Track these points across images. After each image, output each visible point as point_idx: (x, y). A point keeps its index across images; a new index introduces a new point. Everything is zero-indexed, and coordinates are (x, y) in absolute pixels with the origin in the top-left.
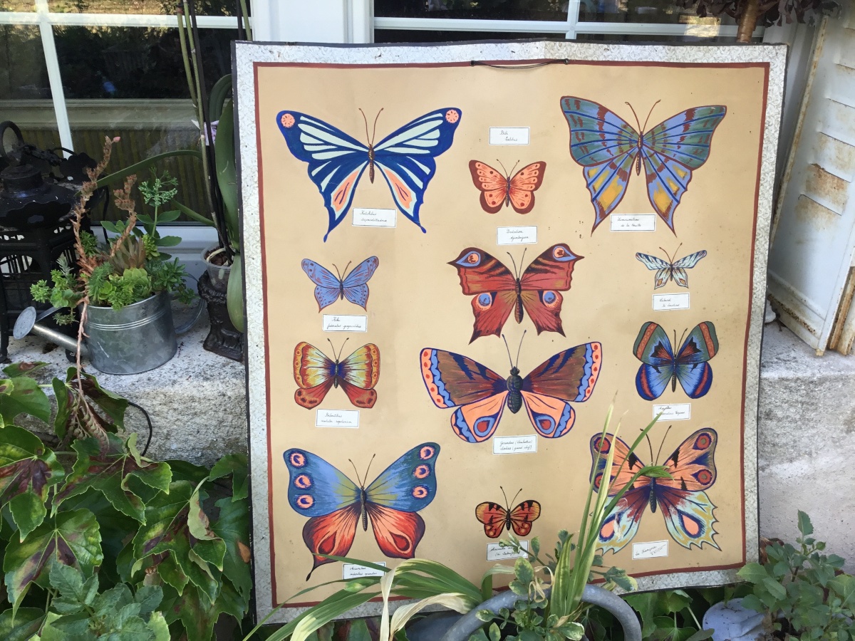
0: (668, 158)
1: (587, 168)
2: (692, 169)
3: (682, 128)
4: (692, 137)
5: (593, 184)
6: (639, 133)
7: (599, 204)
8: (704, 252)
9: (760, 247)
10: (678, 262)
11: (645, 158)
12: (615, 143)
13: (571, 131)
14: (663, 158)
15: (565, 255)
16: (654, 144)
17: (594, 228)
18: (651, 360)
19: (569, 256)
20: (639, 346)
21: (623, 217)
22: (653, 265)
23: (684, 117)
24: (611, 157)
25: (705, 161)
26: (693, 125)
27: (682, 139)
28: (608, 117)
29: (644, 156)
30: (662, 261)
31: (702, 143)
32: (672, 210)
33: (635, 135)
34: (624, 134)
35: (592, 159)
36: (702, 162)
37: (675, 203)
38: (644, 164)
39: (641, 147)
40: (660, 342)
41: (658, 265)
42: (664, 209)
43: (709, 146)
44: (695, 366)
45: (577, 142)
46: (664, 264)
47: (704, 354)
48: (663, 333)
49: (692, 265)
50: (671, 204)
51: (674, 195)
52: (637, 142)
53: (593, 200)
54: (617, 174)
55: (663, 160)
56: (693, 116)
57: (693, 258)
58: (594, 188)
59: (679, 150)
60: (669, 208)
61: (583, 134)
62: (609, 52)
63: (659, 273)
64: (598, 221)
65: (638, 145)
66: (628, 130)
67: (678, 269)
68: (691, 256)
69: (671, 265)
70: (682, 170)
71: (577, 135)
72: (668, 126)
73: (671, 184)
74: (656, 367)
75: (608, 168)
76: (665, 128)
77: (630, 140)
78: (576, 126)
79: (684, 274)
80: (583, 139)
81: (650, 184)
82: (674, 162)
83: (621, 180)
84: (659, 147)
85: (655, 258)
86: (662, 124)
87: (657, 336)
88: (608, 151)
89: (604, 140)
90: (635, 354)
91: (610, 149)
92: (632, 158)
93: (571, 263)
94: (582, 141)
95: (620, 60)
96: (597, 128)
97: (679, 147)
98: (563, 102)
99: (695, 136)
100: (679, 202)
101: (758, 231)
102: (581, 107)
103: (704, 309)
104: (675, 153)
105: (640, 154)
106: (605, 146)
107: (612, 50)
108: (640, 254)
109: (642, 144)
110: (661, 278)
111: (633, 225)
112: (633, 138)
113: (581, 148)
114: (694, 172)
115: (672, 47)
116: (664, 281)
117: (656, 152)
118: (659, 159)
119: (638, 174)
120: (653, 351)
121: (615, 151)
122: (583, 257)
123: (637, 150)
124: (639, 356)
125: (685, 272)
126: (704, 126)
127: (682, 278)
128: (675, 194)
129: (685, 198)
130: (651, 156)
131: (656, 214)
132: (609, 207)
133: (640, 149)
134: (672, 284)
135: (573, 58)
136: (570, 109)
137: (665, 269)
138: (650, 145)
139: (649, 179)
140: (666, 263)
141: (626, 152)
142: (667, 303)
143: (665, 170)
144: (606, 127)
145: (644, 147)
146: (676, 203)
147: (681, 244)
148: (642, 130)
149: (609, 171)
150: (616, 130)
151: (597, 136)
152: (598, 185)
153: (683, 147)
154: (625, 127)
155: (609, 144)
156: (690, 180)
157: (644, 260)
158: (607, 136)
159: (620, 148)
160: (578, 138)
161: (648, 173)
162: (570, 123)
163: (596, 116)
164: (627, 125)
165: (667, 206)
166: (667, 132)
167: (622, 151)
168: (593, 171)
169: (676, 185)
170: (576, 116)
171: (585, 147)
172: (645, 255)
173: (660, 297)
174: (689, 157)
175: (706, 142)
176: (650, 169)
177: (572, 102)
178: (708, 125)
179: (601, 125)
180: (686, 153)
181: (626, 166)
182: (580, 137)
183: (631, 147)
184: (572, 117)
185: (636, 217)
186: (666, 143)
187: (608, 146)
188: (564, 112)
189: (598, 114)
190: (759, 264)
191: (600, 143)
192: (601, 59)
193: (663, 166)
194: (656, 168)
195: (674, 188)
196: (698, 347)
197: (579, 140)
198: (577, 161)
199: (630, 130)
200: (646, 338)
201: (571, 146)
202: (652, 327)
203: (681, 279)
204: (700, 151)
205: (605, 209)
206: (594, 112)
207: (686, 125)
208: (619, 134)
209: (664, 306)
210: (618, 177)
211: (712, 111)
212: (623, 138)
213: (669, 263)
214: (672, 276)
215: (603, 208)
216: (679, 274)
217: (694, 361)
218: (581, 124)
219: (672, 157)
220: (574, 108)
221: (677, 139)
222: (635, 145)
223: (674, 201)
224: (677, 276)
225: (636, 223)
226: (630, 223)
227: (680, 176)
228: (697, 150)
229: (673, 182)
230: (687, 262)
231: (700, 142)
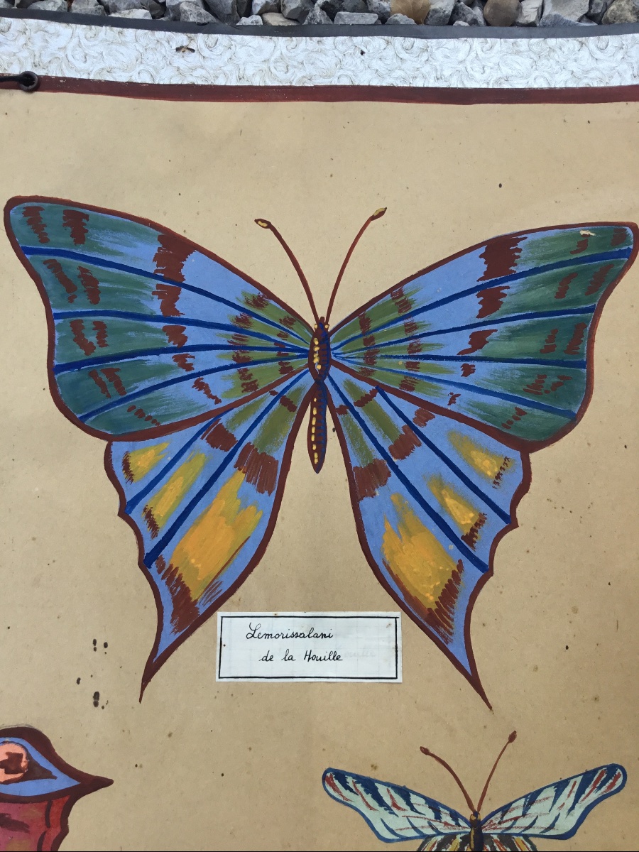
0: (428, 410)
1: (120, 448)
2: (527, 447)
3: (472, 305)
4: (514, 334)
5: (146, 501)
6: (312, 323)
7: (171, 576)
8: (612, 770)
10: (505, 809)
11: (342, 410)
12: (226, 358)
13: (51, 318)
14: (410, 410)
15: (33, 772)
16: (370, 359)
17: (153, 666)
19: (47, 775)
21: (266, 626)
22: (398, 822)
23: (476, 268)
24: (211, 406)
25: (574, 419)
26: (513, 291)
27: (478, 340)
28: (192, 269)
29: (338, 402)
30: (434, 805)
31: (558, 354)
32: (462, 602)
33: (296, 329)
34: (256, 326)
35: (140, 414)
36: (565, 420)
37: (472, 574)
38: (338, 429)
39: (325, 372)
41: (418, 823)
42: (429, 596)
43: (588, 364)
45: (80, 354)
46: (446, 818)
49: (566, 824)
50: (456, 576)
51: (465, 543)
52: (309, 354)
53: (146, 561)
54: (238, 466)
55: (411, 416)
56: (512, 260)
57: (567, 798)
58: (149, 515)
59: (468, 380)
60: (449, 593)
61: (101, 328)
62: (192, 58)
64: (168, 638)
65: (311, 365)
66: (272, 312)
67: (507, 840)
68: (560, 786)
69: (476, 824)
70: (488, 452)
71: (77, 329)
72: (421, 295)
73: (450, 502)
75: (202, 443)
76: (406, 304)
77: (280, 347)
78: (71, 300)
80: (102, 344)
81: (366, 503)
82: (454, 423)
83: (251, 488)
84: (391, 368)
85: (405, 793)
86: (396, 291)
88: (200, 386)
89: (182, 350)
91: (207, 379)
92: (292, 408)
93: (56, 809)
94: (99, 352)
95: (233, 82)
96: (155, 306)
97: (468, 371)
98: (16, 214)
99: (526, 329)
100: (487, 570)
102: (93, 235)
104: (457, 391)
105: (319, 396)
106: (189, 367)
107: (206, 52)
108: (341, 776)
109: (327, 361)
111: (310, 657)
112: (290, 341)
113: (93, 374)
114: (533, 457)
115: (419, 43)
117: (381, 389)
118: (393, 413)
119: (318, 468)
121: (224, 386)
122: (103, 783)
123: (308, 381)
126: (560, 294)
128: (471, 537)
129: (509, 554)
130: (365, 400)
131: (398, 613)
132: (211, 587)
133: (320, 377)
135: (54, 72)
136: (44, 240)
137: (449, 838)
138: (357, 363)
139: (361, 484)
140: (455, 815)
141: (269, 389)
143: (421, 453)
144: (188, 305)
145: (333, 371)
146: (479, 574)
147: (512, 737)
148: (322, 313)
149: (204, 456)
150: (225, 315)
151: (157, 333)
152: (165, 505)
153: (483, 372)
154: (258, 302)
155: (201, 361)
156: (524, 488)
157: (357, 801)
158: (194, 336)
159: (244, 375)
160: (80, 340)
161: (355, 463)
162: (48, 287)
163: (151, 267)
164: (265, 296)
165: (439, 584)
166: (417, 319)
167: (250, 386)
168: (146, 457)
169: (474, 509)
170: (72, 267)
171: (111, 373)
172: (359, 779)
174: (509, 404)
175: (573, 346)
176: (362, 450)
177: (54, 220)
178: (576, 291)
179: (169, 299)
180: (499, 390)
181: (270, 436)
182: (92, 338)
183: (287, 371)
184: (55, 267)
185: (321, 626)
187: (198, 368)
188: (22, 252)
189: (158, 258)
191: (167, 359)
192: (166, 77)
193: (412, 437)
194: (386, 444)
195: (462, 516)
197: (89, 347)
198: (80, 423)
199: (279, 315)
201: (53, 370)
204: (551, 380)
205: (195, 594)
206: (144, 254)
207: (489, 294)
208: (238, 328)
210: (241, 476)
211: (584, 243)
212: (253, 341)
215: (186, 591)
218: (94, 295)
219: (444, 404)
220: (61, 238)
221: (460, 342)
222: (300, 363)
223: (468, 565)
225: (322, 648)
226: (299, 647)
227: (482, 474)
228: (542, 377)
229: (458, 497)
230: (543, 813)
231: (548, 349)
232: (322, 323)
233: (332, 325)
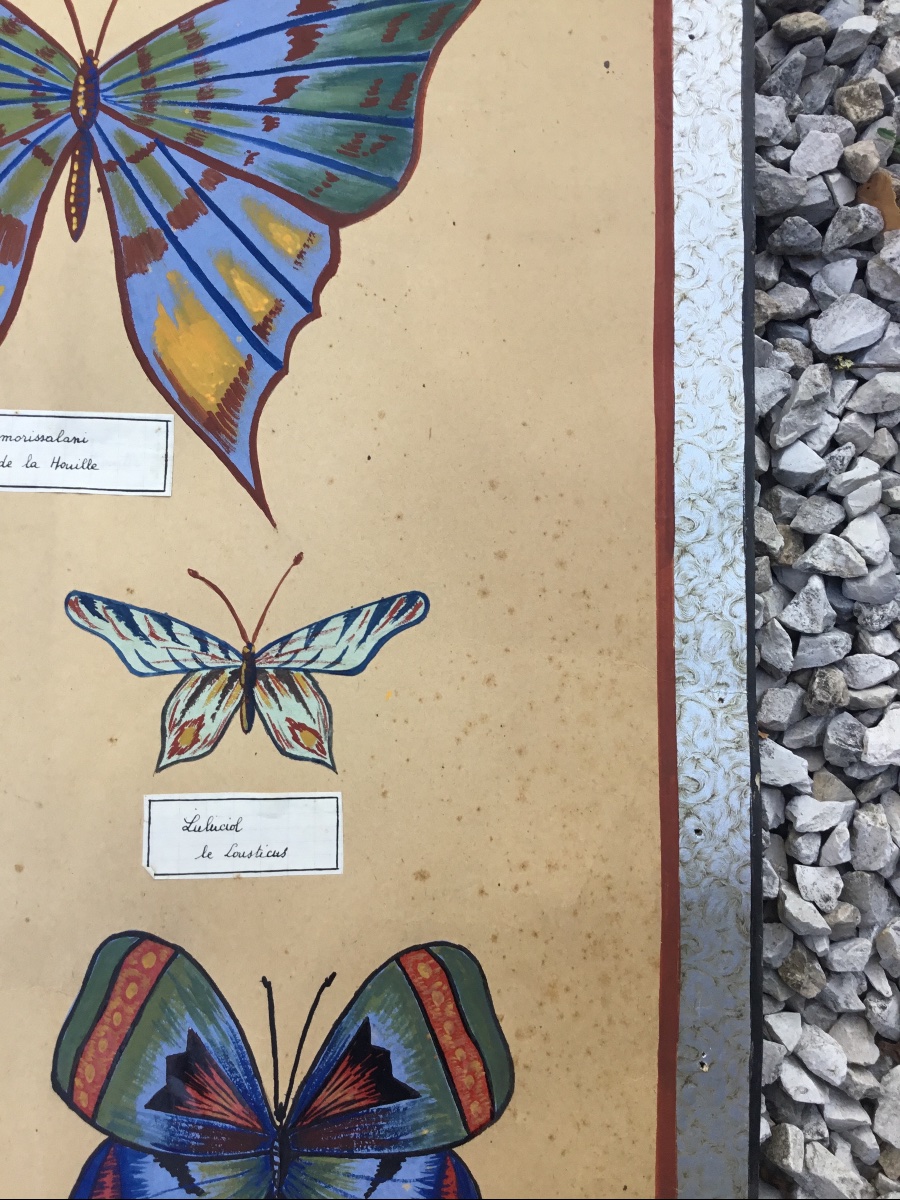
0: (219, 170)
2: (337, 221)
3: (282, 42)
4: (329, 82)
6: (78, 57)
8: (412, 598)
9: (701, 584)
10: (284, 640)
11: (110, 167)
14: (196, 170)
16: (149, 104)
18: (152, 1127)
20: (80, 1052)
22: (156, 654)
25: (395, 189)
27: (285, 88)
29: (105, 156)
30: (200, 635)
31: (383, 107)
32: (248, 405)
33: (56, 62)
36: (385, 189)
37: (263, 371)
38: (104, 189)
39: (91, 119)
40: (193, 1038)
41: (179, 655)
42: (210, 398)
43: (416, 122)
44: (389, 1168)
46: (214, 650)
47: (431, 1109)
48: (206, 993)
49: (353, 659)
50: (244, 376)
51: (255, 335)
52: (72, 96)
55: (197, 178)
57: (357, 629)
60: (234, 395)
63: (185, 694)
65: (74, 110)
66: (25, 40)
67: (284, 675)
68: (351, 615)
69: (249, 657)
70: (291, 225)
72: (217, 28)
73: (240, 284)
74: (174, 1160)
76: (197, 39)
77: (35, 85)
79: (313, 703)
81: (135, 282)
82: (250, 188)
84: (172, 119)
85: (166, 621)
86: (185, 22)
87: (175, 1005)
90: (64, 1087)
92: (47, 161)
97: (270, 124)
99: (344, 78)
100: (281, 368)
101: (682, 510)
103: (422, 876)
104: (255, 148)
105: (83, 147)
108: (88, 600)
109: (94, 105)
110: (193, 713)
111: (58, 464)
112: (49, 78)
114: (344, 232)
116: (210, 729)
117: (161, 142)
118: (176, 172)
119: (76, 235)
120: (157, 1080)
123: (69, 129)
124: (83, 1099)
125: (319, 692)
126: (388, 37)
127: (300, 716)
128: (263, 328)
129: (309, 348)
130: (139, 156)
131: (171, 415)
133: (83, 125)
134: (244, 747)
137: (216, 673)
138: (132, 109)
139: (130, 257)
140: (224, 647)
141: (20, 136)
142: (220, 842)
143: (207, 222)
145: (103, 119)
146: (272, 372)
147: (298, 559)
148: (90, 44)
153: (289, 127)
154: (8, 27)
156: (330, 270)
157: (106, 629)
161: (124, 230)
164: (18, 20)
165: (222, 383)
166: (211, 57)
169: (264, 289)
172: (110, 604)
173: (188, 810)
174: (318, 167)
175: (399, 102)
176: (134, 215)
178: (407, 34)
180: (308, 149)
181: (17, 195)
183: (43, 115)
185: (73, 428)
186: (205, 104)
190: (703, 668)
193: (196, 203)
194: (164, 210)
195: (254, 303)
196: (399, 1073)
199: (35, 43)
200: (117, 1016)
202: (149, 961)
203: (295, 726)
204: (371, 140)
207: (301, 32)
209: (206, 854)
213: (240, 645)
214: (250, 708)
216: (288, 701)
217: (381, 1144)
219: (238, 163)
221: (265, 88)
222: (59, 106)
223: (259, 361)
224: (279, 709)
225: (73, 454)
226: (45, 453)
227: (281, 252)
228: (360, 136)
229: (250, 278)
230: (328, 645)
231: (370, 103)
232: (89, 57)
233: (103, 59)
